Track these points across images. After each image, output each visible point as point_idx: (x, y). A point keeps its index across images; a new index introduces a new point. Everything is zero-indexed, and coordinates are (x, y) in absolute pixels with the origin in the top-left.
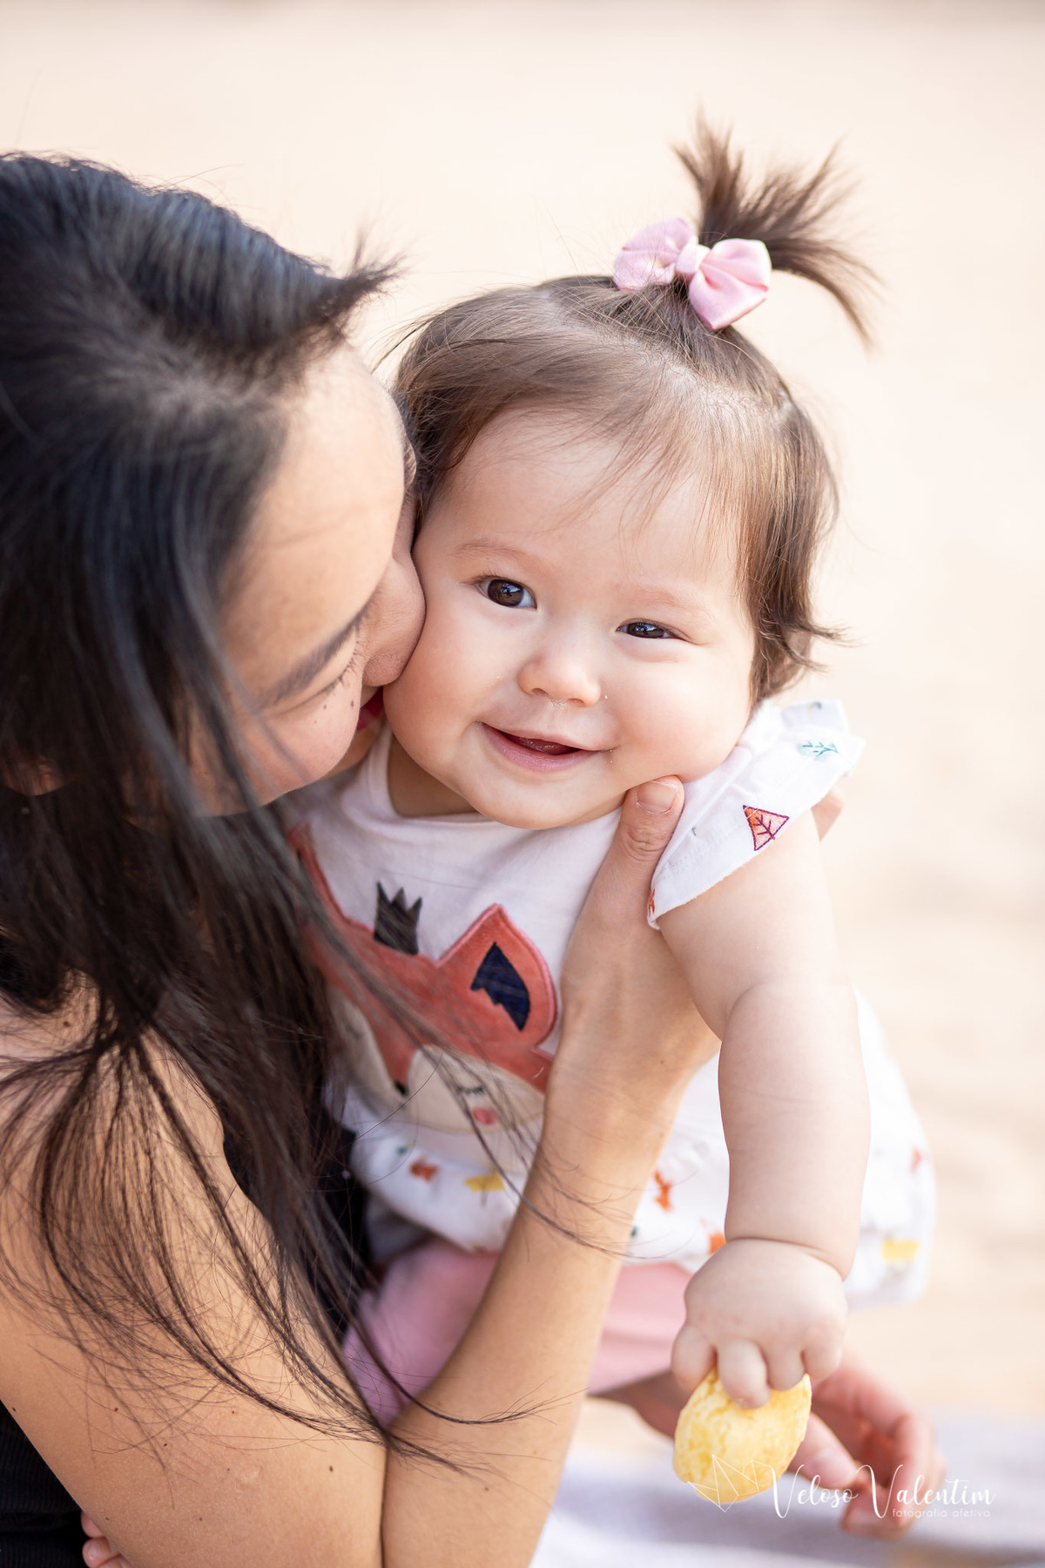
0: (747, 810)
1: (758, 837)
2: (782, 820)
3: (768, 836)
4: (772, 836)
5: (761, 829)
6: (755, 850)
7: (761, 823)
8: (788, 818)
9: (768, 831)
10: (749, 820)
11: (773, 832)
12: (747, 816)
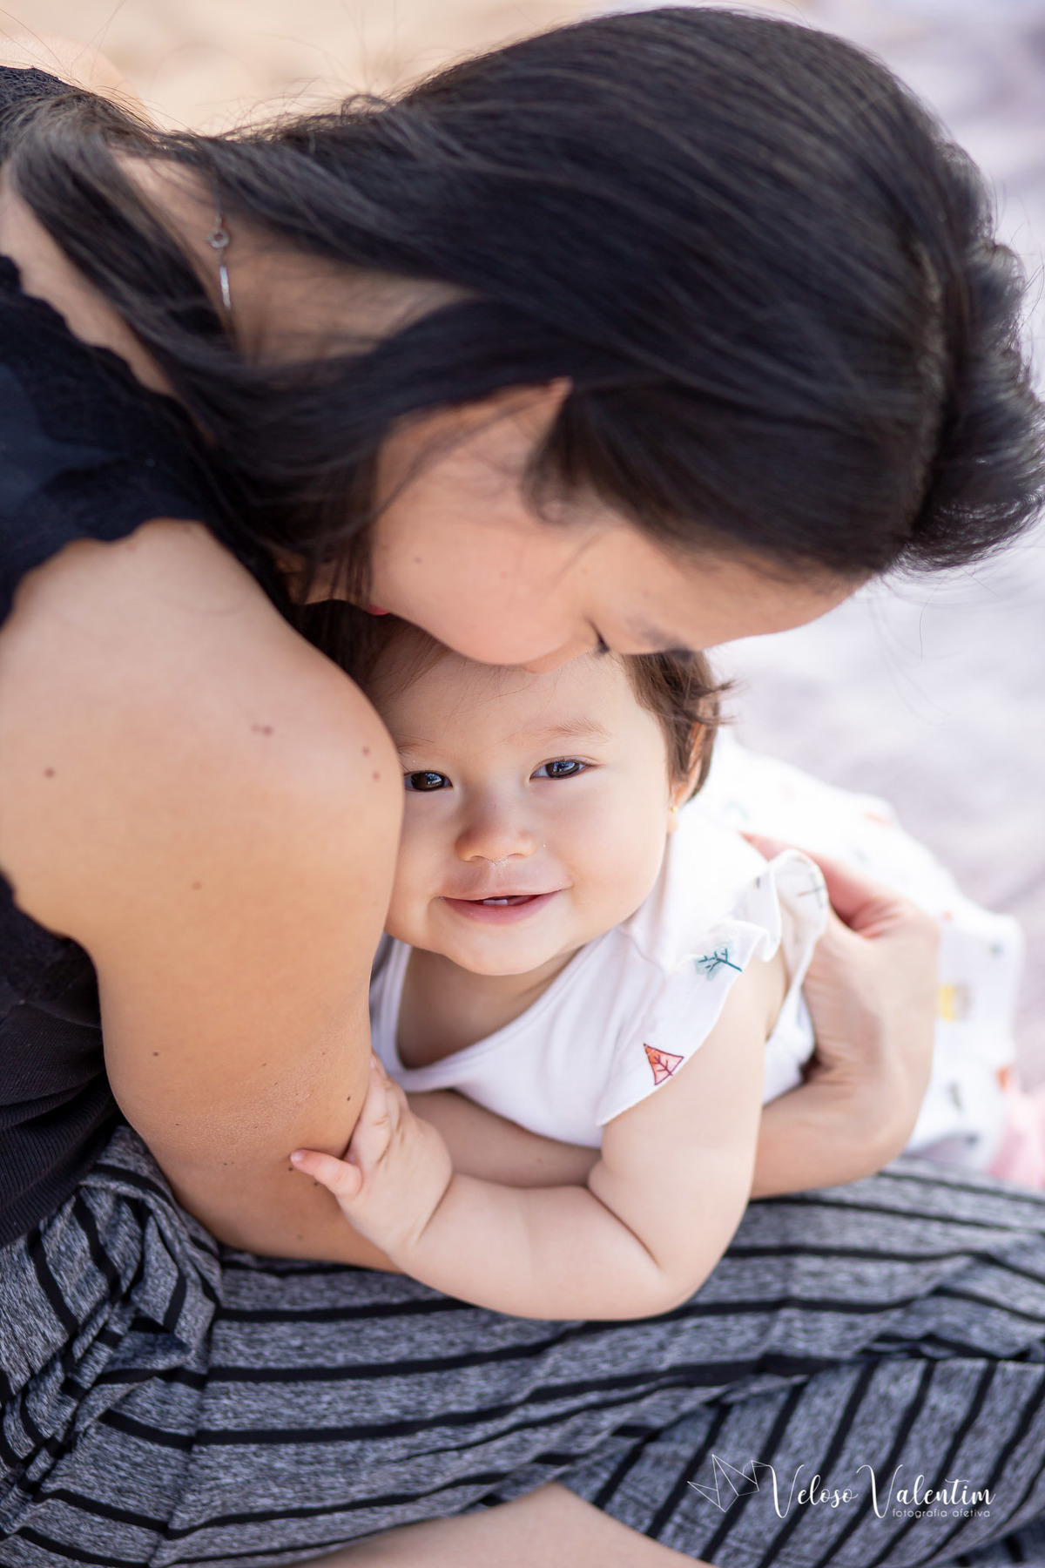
0: (648, 1049)
1: (658, 1074)
2: (677, 1059)
3: (666, 1073)
4: (670, 1073)
5: (659, 1067)
6: (656, 1084)
7: (659, 1062)
8: (682, 1058)
9: (666, 1069)
10: (649, 1058)
11: (670, 1070)
12: (647, 1053)
